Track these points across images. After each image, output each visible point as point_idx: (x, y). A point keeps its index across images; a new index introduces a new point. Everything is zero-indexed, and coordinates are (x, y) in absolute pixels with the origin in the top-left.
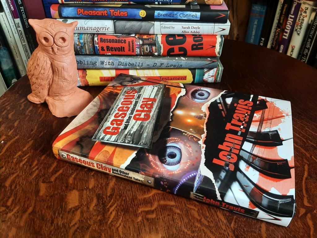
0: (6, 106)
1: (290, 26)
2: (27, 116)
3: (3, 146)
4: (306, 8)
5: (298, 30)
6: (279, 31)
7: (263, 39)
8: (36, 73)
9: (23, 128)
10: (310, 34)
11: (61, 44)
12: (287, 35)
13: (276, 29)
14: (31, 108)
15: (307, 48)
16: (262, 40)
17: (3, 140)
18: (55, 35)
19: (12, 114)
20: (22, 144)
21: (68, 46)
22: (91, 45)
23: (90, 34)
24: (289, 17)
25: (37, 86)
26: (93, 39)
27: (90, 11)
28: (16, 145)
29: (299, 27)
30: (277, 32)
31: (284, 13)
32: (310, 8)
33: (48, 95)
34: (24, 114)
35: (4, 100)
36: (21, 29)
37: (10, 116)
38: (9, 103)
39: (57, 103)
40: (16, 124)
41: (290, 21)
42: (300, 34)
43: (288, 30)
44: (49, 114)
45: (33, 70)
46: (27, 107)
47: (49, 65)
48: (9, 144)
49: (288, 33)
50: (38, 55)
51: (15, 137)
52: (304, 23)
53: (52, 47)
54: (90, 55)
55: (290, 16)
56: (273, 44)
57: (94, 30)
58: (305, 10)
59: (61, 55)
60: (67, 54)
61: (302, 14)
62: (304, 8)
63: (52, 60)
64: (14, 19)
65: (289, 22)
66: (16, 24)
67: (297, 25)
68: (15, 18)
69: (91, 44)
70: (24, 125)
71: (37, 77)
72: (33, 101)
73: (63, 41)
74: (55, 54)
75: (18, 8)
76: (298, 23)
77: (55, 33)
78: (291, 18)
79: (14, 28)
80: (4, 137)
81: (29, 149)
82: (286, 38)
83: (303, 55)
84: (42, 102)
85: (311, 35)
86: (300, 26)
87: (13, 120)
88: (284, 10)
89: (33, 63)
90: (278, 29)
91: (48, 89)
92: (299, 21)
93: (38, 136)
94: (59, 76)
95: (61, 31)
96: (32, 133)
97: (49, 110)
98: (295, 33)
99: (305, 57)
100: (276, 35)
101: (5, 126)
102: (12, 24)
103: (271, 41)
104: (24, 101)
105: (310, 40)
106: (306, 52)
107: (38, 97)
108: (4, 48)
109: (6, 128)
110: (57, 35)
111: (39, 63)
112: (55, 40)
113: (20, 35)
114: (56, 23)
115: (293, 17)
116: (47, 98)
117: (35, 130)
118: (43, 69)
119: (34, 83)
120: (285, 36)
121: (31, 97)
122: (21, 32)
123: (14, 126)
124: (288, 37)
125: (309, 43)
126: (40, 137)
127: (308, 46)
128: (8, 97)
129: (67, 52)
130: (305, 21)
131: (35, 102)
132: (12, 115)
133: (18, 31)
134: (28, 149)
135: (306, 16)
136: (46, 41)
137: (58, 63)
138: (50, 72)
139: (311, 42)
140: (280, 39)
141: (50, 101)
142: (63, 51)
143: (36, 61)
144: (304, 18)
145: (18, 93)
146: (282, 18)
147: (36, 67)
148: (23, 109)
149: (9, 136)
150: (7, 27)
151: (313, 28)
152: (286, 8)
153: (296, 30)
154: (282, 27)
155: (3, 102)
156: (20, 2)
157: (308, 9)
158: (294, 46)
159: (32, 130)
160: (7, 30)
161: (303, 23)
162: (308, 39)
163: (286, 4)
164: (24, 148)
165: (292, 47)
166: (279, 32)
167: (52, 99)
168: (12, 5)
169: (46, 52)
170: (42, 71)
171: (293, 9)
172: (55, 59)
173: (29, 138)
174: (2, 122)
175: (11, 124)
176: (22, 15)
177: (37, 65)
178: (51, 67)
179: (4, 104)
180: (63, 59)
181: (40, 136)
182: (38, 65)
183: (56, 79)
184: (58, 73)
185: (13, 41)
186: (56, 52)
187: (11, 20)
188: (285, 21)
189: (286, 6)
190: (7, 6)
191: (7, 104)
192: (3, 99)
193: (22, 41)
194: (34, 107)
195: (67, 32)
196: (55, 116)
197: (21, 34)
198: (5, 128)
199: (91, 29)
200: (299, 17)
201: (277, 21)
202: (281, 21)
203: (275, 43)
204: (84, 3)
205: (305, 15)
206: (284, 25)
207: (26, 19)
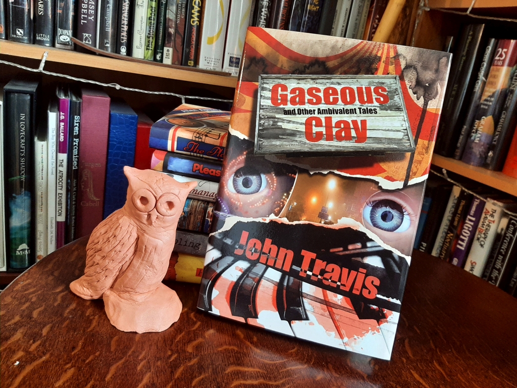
0: (30, 294)
1: (468, 232)
2: (65, 319)
3: (17, 372)
4: (492, 209)
5: (482, 239)
6: (451, 236)
7: (425, 244)
8: (107, 249)
9: (57, 341)
10: (500, 249)
11: (165, 211)
12: (464, 244)
13: (447, 233)
14: (73, 306)
15: (496, 269)
16: (422, 245)
17: (18, 360)
18: (160, 197)
19: (40, 312)
20: (53, 372)
21: (174, 216)
22: (200, 217)
23: (202, 201)
24: (467, 219)
25: (98, 270)
26: (205, 209)
27: (212, 170)
28: (42, 372)
29: (483, 236)
30: (447, 237)
31: (459, 212)
32: (499, 210)
33: (112, 287)
34: (61, 315)
35: (27, 282)
36: (64, 169)
37: (35, 314)
38: (35, 289)
39: (124, 304)
40: (45, 331)
41: (469, 225)
42: (484, 246)
43: (465, 236)
44: (104, 321)
45: (102, 243)
46: (67, 302)
47: (133, 240)
48: (28, 369)
49: (466, 242)
50: (120, 221)
51: (41, 357)
52: (491, 229)
53: (150, 213)
54: (194, 232)
55: (469, 217)
56: (442, 255)
57: (211, 197)
58: (491, 213)
59: (159, 227)
60: (168, 227)
61: (487, 218)
62: (490, 210)
63: (141, 232)
64: (58, 154)
65: (467, 226)
66: (58, 161)
67: (479, 232)
68: (59, 152)
69: (199, 215)
70: (60, 336)
71: (105, 255)
72: (80, 293)
73: (168, 207)
74: (151, 224)
75: (70, 140)
76: (481, 229)
77: (161, 194)
78: (470, 220)
79: (52, 167)
80: (20, 354)
81: (66, 385)
82: (463, 249)
83: (490, 279)
84: (96, 297)
85: (503, 249)
86: (484, 234)
87: (40, 323)
88: (460, 208)
89: (106, 232)
90: (449, 234)
91: (115, 277)
92: (483, 227)
93: (84, 361)
94: (143, 260)
95: (172, 191)
96: (73, 353)
97: (105, 313)
98: (476, 244)
99: (493, 281)
100: (447, 242)
101: (25, 331)
102: (52, 160)
103: (438, 249)
104: (62, 291)
105: (501, 257)
106: (495, 275)
107: (91, 288)
108: (26, 192)
109: (27, 335)
110: (163, 198)
111: (117, 234)
112: (159, 204)
113: (58, 178)
114: (166, 180)
115: (474, 219)
116: (108, 292)
117: (79, 348)
118: (121, 243)
119: (96, 263)
120: (461, 245)
121: (79, 286)
122: (62, 174)
123: (41, 334)
124: (465, 248)
125: (500, 262)
126: (88, 363)
127: (498, 266)
128: (35, 279)
129: (168, 224)
130: (491, 227)
131: (83, 296)
132: (40, 314)
133: (58, 171)
134: (64, 384)
135: (494, 222)
136: (142, 203)
137: (150, 238)
138: (130, 251)
139: (503, 261)
140: (452, 249)
141: (112, 298)
142: (164, 222)
143: (114, 229)
144: (490, 224)
145: (52, 274)
146: (457, 219)
147: (110, 239)
148: (59, 305)
149: (30, 353)
150: (42, 163)
151: (505, 241)
152: (463, 206)
153: (478, 239)
154: (455, 232)
155: (25, 285)
156: (77, 132)
157: (497, 212)
158: (474, 262)
159: (74, 348)
160: (41, 167)
161: (489, 230)
162: (497, 256)
163: (464, 200)
164: (57, 380)
165: (472, 264)
166: (451, 238)
167: (115, 295)
168: (63, 134)
169: (136, 218)
170: (118, 248)
171: (474, 209)
172: (147, 231)
173: (68, 363)
174: (20, 324)
175: (36, 330)
176: (72, 150)
177: (113, 236)
178: (135, 243)
179: (26, 290)
180: (160, 234)
181: (87, 361)
182: (115, 236)
183: (136, 263)
184: (145, 254)
185: (44, 185)
186: (153, 221)
187: (53, 153)
188: (460, 224)
189: (463, 203)
190: (55, 133)
191: (31, 290)
192: (26, 280)
193: (58, 188)
194: (78, 304)
195: (180, 195)
196: (115, 327)
197: (61, 176)
198: (25, 335)
199: (206, 194)
200: (482, 220)
201: (448, 223)
202: (456, 223)
203: (445, 254)
204: (204, 156)
205: (491, 219)
206: (459, 229)
207: (76, 157)
